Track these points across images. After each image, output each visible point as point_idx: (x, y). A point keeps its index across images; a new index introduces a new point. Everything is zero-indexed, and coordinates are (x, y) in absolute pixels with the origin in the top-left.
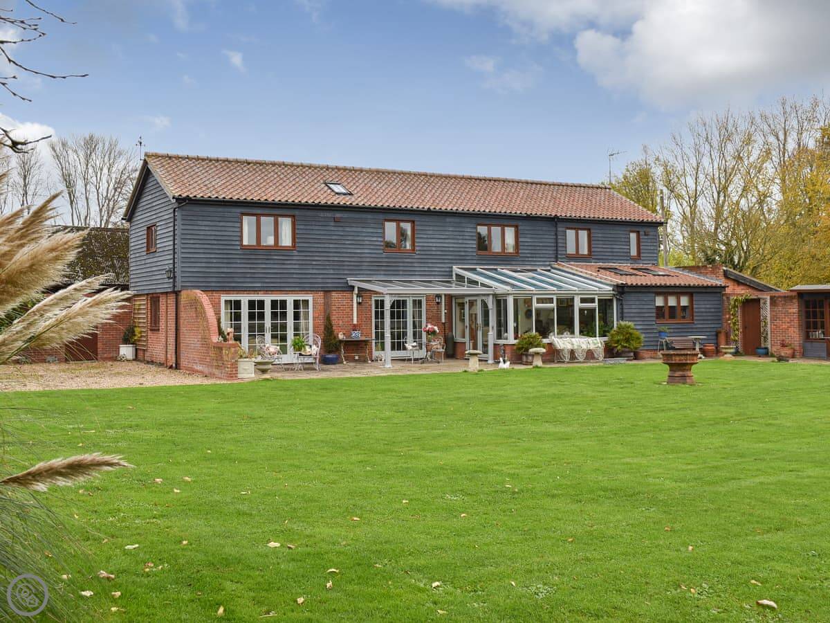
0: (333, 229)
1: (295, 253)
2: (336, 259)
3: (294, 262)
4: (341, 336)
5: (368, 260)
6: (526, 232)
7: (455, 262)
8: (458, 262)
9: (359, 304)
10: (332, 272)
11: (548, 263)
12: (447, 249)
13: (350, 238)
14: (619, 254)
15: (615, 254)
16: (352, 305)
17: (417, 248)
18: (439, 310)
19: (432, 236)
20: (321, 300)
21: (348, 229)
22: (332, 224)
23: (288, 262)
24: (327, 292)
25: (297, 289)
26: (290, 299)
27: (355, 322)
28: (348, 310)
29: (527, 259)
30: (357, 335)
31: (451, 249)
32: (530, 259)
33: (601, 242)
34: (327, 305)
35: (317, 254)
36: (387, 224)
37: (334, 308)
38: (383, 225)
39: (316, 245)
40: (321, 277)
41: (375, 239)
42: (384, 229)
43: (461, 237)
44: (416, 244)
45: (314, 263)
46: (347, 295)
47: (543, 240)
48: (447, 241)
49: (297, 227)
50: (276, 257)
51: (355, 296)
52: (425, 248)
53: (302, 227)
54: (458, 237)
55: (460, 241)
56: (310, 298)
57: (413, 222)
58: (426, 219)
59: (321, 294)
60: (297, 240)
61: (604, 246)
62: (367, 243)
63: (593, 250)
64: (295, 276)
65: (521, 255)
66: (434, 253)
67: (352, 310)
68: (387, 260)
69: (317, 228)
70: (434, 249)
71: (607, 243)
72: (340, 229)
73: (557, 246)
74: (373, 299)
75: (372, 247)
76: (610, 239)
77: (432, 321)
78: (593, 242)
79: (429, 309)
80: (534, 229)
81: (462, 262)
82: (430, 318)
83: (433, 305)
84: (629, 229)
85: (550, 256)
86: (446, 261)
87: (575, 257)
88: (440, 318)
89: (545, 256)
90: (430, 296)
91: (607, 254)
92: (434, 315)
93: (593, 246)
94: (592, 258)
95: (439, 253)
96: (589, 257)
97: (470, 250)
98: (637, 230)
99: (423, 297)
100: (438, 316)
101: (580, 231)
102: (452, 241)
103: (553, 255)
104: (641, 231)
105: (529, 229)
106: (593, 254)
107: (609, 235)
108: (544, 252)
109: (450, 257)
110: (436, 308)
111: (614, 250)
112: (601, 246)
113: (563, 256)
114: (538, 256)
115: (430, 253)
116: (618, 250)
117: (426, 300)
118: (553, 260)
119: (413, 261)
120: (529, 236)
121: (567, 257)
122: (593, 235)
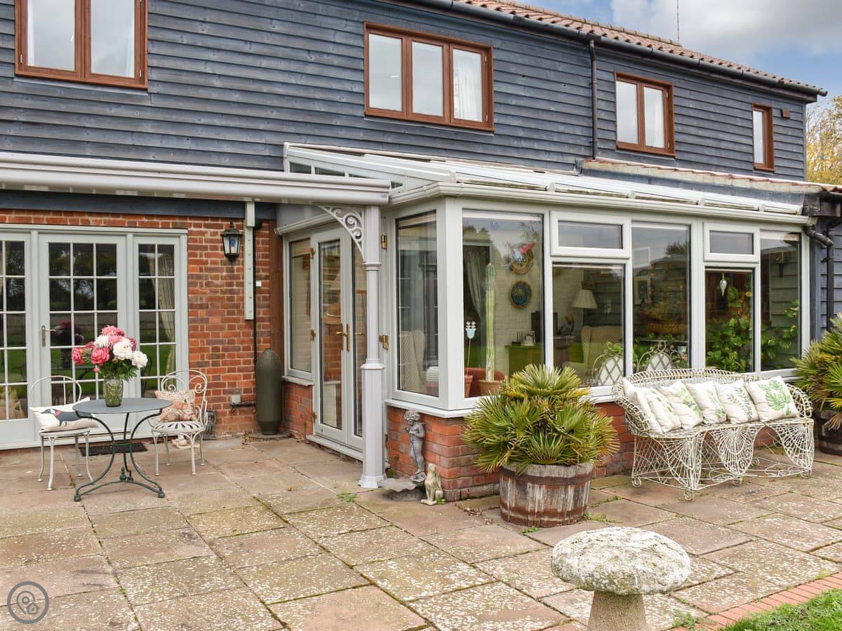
6: (513, 69)
7: (292, 129)
11: (571, 160)
12: (265, 88)
14: (732, 155)
15: (723, 154)
17: (152, 75)
18: (235, 279)
29: (516, 143)
31: (281, 90)
33: (695, 123)
43: (313, 58)
44: (149, 62)
47: (561, 98)
48: (265, 63)
52: (185, 78)
54: (305, 56)
55: (310, 69)
61: (701, 132)
63: (677, 137)
65: (498, 130)
66: (216, 96)
70: (217, 83)
71: (707, 125)
73: (592, 118)
76: (712, 117)
77: (210, 314)
78: (676, 120)
79: (199, 277)
80: (533, 63)
81: (317, 132)
82: (201, 306)
83: (213, 263)
84: (750, 99)
85: (578, 142)
86: (262, 126)
87: (638, 152)
88: (237, 306)
89: (563, 139)
90: (203, 233)
91: (707, 152)
92: (219, 295)
93: (676, 128)
94: (674, 157)
95: (236, 97)
96: (668, 154)
97: (344, 100)
98: (766, 103)
99: (178, 236)
100: (231, 299)
101: (645, 89)
102: (282, 65)
103: (584, 139)
104: (773, 106)
105: (520, 61)
106: (676, 147)
107: (712, 108)
108: (561, 128)
109: (275, 115)
110: (224, 274)
111: (723, 145)
112: (693, 131)
113: (611, 146)
114: (544, 137)
115: (203, 93)
116: (731, 146)
117: (189, 247)
118: (583, 152)
119: (137, 114)
120: (521, 81)
121: (618, 149)
122: (675, 101)
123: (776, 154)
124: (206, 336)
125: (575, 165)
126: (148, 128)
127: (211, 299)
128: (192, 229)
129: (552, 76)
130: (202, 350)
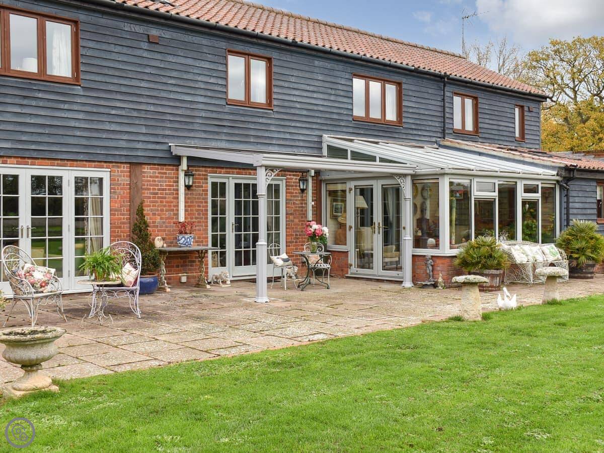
0: (145, 54)
1: (78, 90)
2: (152, 108)
3: (75, 107)
4: (159, 244)
5: (203, 114)
6: (410, 93)
7: (325, 128)
8: (330, 128)
9: (188, 187)
10: (144, 130)
11: (434, 139)
12: (315, 108)
13: (174, 74)
14: (505, 133)
15: (501, 133)
16: (177, 190)
17: (275, 103)
18: (304, 201)
19: (296, 86)
20: (125, 180)
21: (170, 58)
22: (145, 46)
23: (66, 106)
24: (135, 165)
25: (81, 157)
26: (68, 176)
27: (182, 219)
28: (170, 198)
29: (411, 132)
30: (187, 242)
31: (321, 109)
32: (415, 132)
33: (488, 117)
34: (134, 188)
35: (119, 97)
36: (231, 59)
37: (146, 193)
38: (226, 58)
39: (116, 81)
40: (125, 137)
41: (212, 80)
42: (226, 65)
43: (333, 92)
44: (274, 96)
45: (113, 112)
46: (169, 172)
47: (430, 107)
48: (315, 95)
49: (81, 43)
50: (40, 95)
51: (182, 175)
52: (286, 104)
53: (91, 44)
54: (330, 91)
55: (332, 98)
56: (104, 174)
57: (269, 60)
58: (288, 57)
59: (125, 168)
60: (82, 68)
61: (491, 122)
62: (203, 86)
63: (480, 125)
64: (78, 133)
65: (405, 126)
66: (297, 112)
67: (177, 198)
68: (231, 117)
69: (118, 49)
70: (298, 106)
71: (493, 117)
72: (159, 56)
73: (444, 117)
74: (210, 181)
75: (209, 94)
76: (496, 113)
77: (294, 218)
78: (480, 115)
79: (291, 200)
80: (419, 90)
81: (335, 129)
82: (291, 214)
83: (296, 193)
84: (513, 102)
85: (437, 130)
86: (314, 126)
87: (462, 134)
88: (304, 214)
89: (431, 128)
90: (292, 179)
91: (493, 132)
92: (298, 209)
93: (480, 120)
94: (478, 136)
95: (305, 113)
96: (476, 135)
97: (345, 113)
98: (521, 103)
99: (282, 180)
100: (302, 211)
101: (466, 99)
102: (321, 96)
103: (439, 128)
104: (525, 105)
105: (413, 89)
106: (480, 131)
107: (496, 108)
108: (430, 123)
109: (319, 121)
110: (300, 198)
111: (501, 128)
112: (487, 121)
113: (451, 131)
114: (423, 128)
115: (293, 111)
116: (505, 129)
117: (286, 186)
118: (439, 135)
119: (269, 122)
120: (414, 99)
121: (454, 133)
122: (480, 106)
123: (526, 132)
124: (293, 228)
125: (436, 142)
126: (273, 128)
127: (295, 211)
128: (288, 177)
129: (426, 96)
130: (292, 235)
